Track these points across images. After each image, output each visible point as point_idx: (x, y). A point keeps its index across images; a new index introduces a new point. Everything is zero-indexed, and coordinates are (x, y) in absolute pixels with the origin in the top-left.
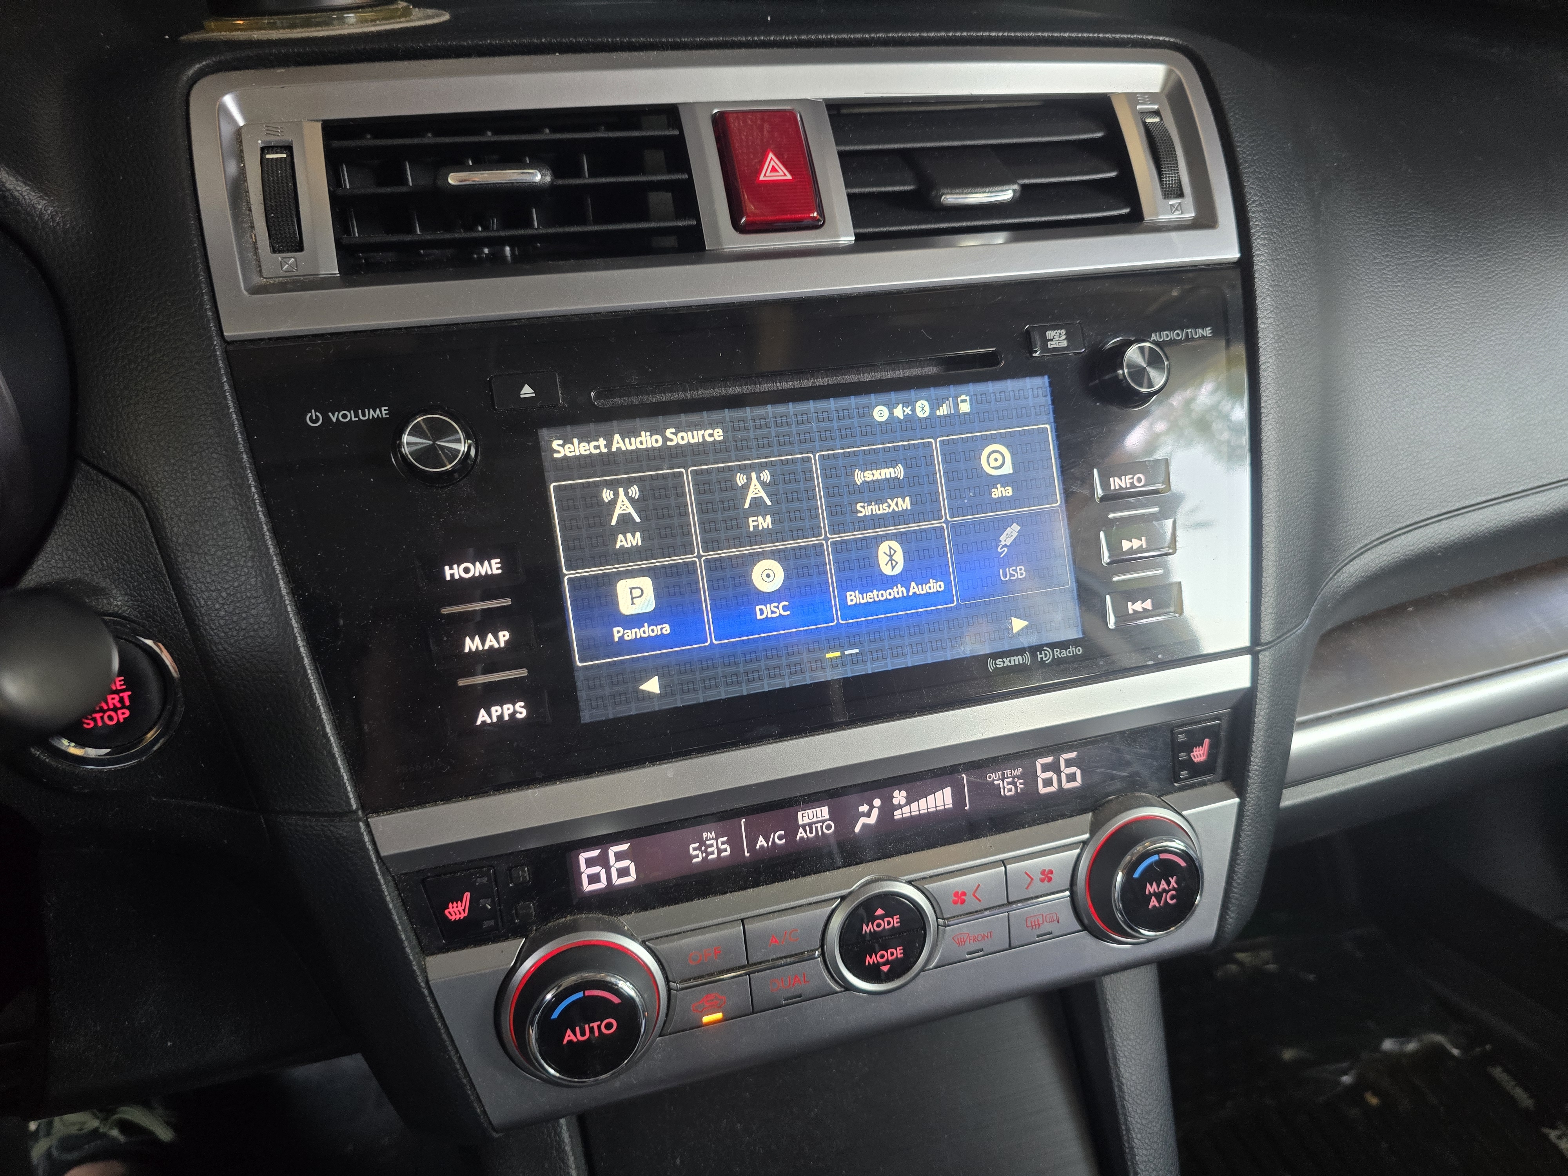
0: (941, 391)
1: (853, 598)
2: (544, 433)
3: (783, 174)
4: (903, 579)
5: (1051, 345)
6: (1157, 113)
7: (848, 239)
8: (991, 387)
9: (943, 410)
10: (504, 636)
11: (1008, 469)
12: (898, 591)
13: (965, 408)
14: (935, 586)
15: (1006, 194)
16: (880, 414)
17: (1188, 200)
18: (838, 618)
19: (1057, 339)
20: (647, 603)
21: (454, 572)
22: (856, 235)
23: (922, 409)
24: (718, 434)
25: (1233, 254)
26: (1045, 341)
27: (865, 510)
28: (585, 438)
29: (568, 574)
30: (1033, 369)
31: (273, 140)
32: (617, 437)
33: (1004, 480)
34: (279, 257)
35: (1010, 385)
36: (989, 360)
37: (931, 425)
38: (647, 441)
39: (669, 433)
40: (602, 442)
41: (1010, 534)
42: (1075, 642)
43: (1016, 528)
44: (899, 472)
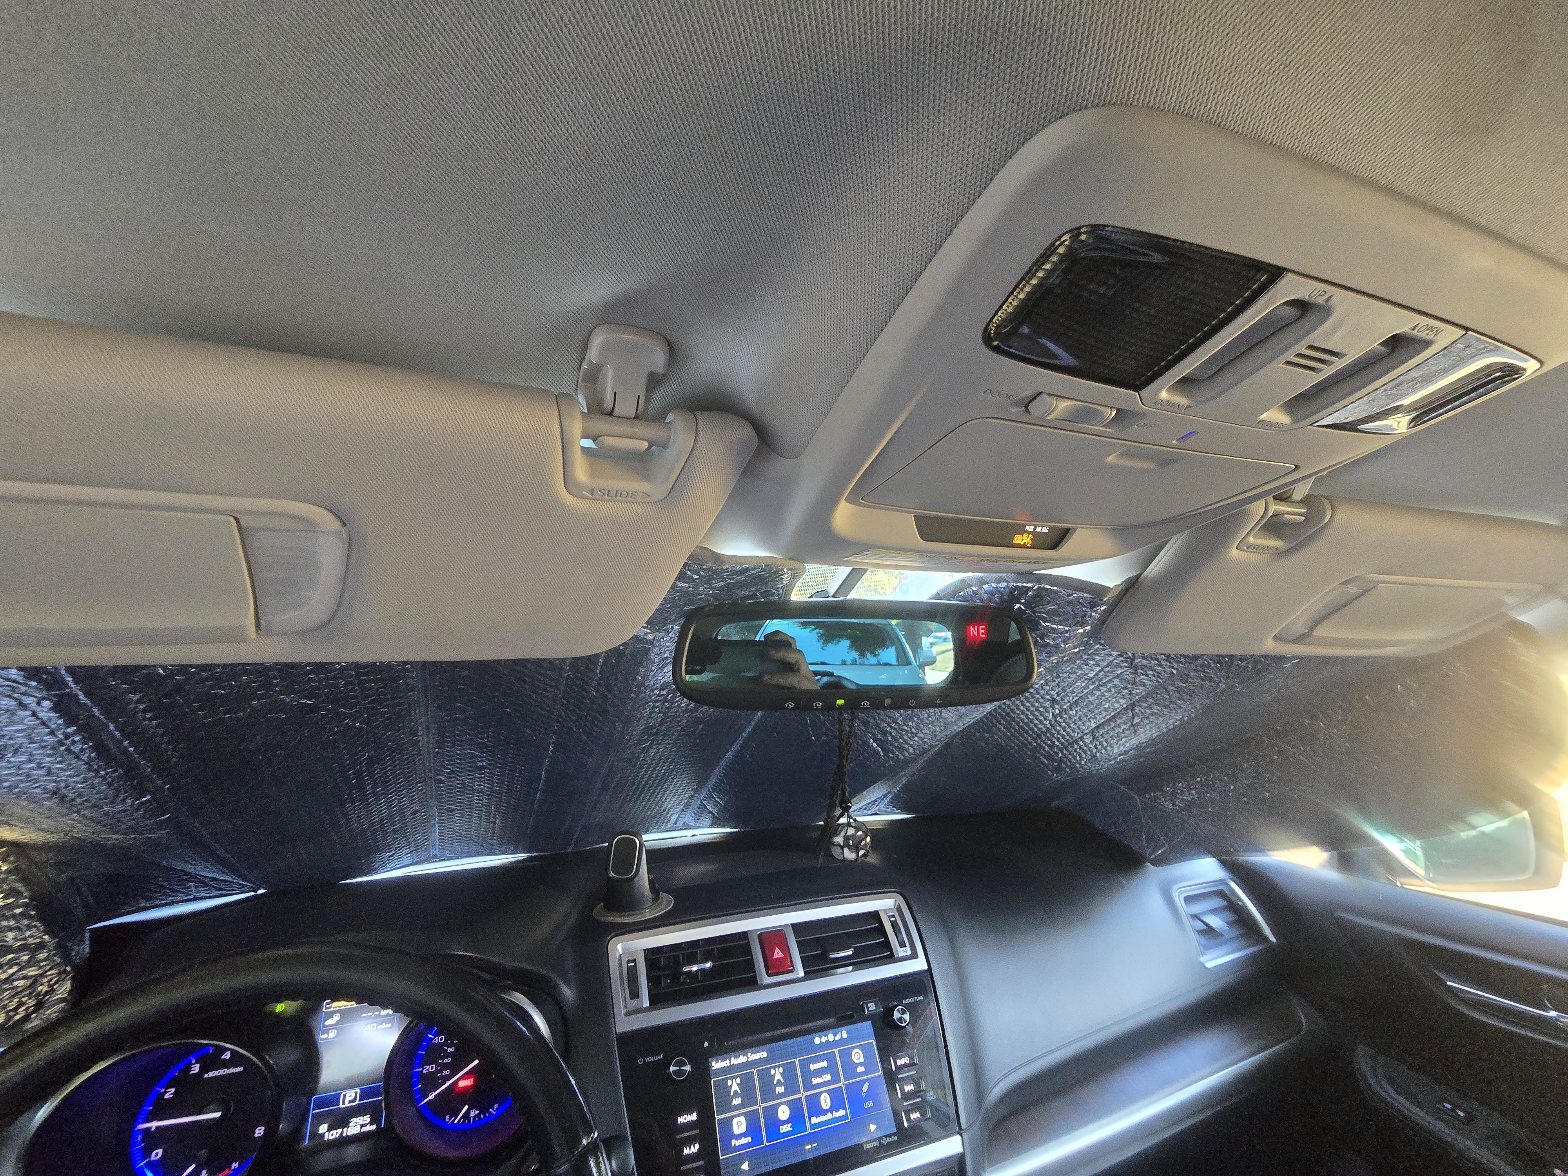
0: (837, 1030)
1: (814, 1120)
2: (710, 1060)
3: (781, 955)
4: (830, 1110)
5: (870, 1009)
6: (894, 916)
7: (801, 974)
8: (852, 1027)
9: (838, 1037)
10: (697, 1146)
11: (862, 1060)
12: (829, 1116)
13: (845, 1036)
14: (842, 1113)
15: (850, 952)
16: (817, 1041)
17: (908, 948)
18: (809, 1130)
19: (872, 1006)
20: (743, 1129)
21: (681, 1120)
22: (805, 972)
23: (831, 1038)
24: (765, 1054)
25: (926, 967)
26: (868, 1008)
27: (815, 1081)
28: (723, 1060)
29: (717, 1118)
30: (867, 1018)
31: (631, 958)
32: (733, 1058)
33: (861, 1064)
34: (633, 1001)
35: (859, 1025)
36: (852, 1016)
37: (835, 1044)
38: (742, 1059)
39: (749, 1055)
40: (728, 1061)
41: (865, 1088)
42: (893, 1134)
43: (867, 1084)
44: (825, 1064)
